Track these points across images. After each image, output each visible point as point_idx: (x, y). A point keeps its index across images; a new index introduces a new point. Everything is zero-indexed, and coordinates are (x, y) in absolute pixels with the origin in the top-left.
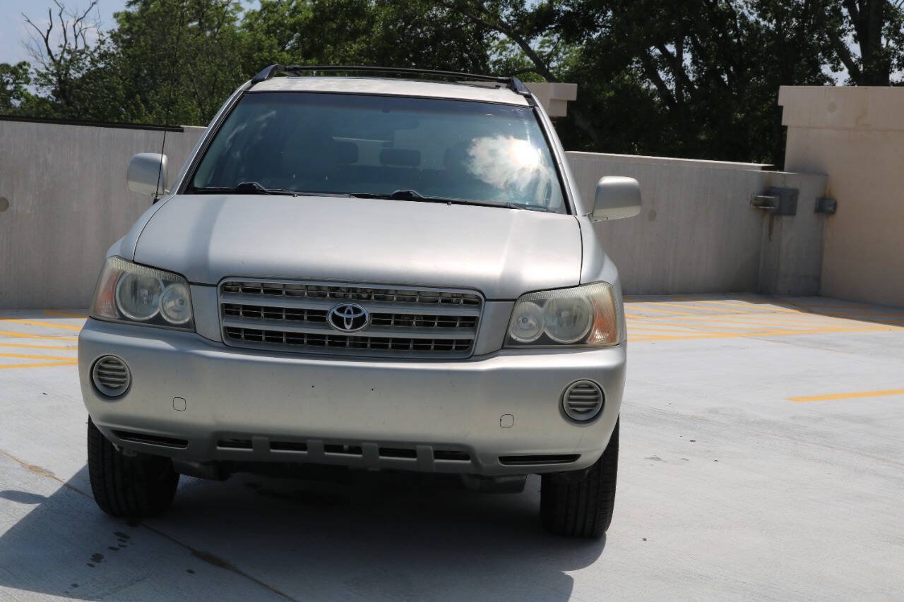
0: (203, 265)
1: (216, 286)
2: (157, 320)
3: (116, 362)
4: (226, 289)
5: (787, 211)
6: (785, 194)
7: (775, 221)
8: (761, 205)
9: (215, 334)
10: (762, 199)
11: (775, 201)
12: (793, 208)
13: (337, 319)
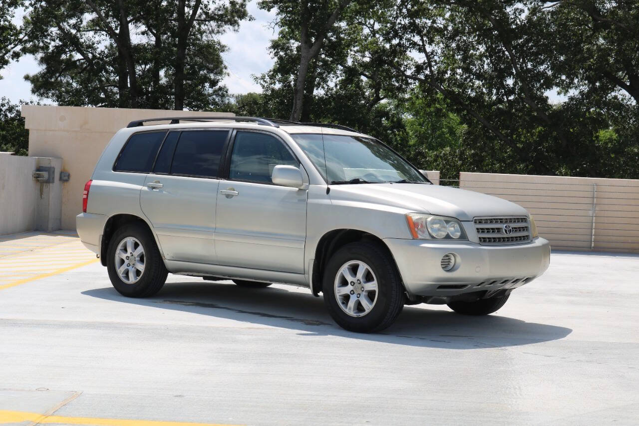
0: (463, 214)
1: (472, 221)
2: (448, 238)
3: (447, 256)
4: (475, 222)
5: (49, 181)
6: (50, 170)
7: (44, 187)
8: (37, 177)
9: (477, 240)
10: (38, 174)
11: (45, 174)
12: (53, 178)
13: (506, 231)
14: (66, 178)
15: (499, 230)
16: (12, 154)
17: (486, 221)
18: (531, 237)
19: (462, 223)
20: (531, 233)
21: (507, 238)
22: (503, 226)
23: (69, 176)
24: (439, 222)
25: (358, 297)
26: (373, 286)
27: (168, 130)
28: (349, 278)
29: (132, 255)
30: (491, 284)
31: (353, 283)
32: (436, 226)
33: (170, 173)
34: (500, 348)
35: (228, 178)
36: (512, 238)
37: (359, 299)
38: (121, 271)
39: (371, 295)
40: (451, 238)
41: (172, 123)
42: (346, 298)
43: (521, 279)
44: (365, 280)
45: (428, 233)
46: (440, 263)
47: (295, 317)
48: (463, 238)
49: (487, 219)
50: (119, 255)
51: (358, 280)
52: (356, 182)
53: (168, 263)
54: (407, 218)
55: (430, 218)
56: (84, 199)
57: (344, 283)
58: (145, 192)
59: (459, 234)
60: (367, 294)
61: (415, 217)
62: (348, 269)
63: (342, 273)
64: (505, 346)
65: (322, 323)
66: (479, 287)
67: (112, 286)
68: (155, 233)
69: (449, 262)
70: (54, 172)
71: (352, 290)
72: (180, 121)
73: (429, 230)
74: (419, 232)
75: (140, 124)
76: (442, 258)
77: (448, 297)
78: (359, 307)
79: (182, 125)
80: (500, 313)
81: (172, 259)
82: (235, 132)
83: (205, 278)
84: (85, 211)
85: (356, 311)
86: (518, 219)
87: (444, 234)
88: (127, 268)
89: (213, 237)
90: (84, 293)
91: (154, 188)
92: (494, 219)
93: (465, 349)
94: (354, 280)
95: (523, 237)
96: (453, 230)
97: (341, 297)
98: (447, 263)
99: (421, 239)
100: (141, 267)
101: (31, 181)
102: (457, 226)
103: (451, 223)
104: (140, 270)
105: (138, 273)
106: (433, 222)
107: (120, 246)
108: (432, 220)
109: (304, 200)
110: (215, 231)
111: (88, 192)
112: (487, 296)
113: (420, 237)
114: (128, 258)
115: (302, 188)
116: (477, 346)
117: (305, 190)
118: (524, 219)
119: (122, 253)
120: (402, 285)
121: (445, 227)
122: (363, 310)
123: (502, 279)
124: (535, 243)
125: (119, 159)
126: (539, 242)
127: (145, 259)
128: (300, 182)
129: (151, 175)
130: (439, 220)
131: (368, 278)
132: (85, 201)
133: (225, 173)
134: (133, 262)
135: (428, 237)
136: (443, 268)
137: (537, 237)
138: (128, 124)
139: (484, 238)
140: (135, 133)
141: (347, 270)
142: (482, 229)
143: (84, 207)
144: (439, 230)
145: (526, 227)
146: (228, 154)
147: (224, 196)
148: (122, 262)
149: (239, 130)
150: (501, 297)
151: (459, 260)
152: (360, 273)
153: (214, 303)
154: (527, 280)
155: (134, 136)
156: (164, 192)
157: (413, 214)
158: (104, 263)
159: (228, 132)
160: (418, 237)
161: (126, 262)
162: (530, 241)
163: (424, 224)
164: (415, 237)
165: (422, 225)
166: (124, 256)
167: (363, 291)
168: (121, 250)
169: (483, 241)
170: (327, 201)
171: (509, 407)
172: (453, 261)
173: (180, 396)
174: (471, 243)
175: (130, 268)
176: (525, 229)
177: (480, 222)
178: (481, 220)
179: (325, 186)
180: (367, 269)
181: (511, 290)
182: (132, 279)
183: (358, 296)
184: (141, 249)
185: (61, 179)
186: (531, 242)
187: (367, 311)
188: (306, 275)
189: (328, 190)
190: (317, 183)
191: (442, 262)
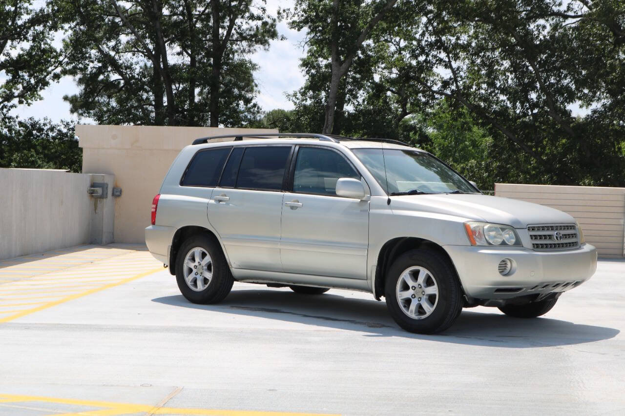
0: (517, 222)
1: (526, 228)
2: (504, 244)
3: (503, 261)
4: (528, 229)
5: (103, 196)
6: (103, 186)
7: (98, 202)
8: (92, 193)
9: (531, 247)
10: (92, 190)
11: (99, 190)
12: (107, 194)
13: (557, 238)
14: (118, 193)
15: (550, 237)
16: (67, 172)
17: (539, 229)
18: (579, 244)
19: (517, 230)
20: (579, 240)
21: (558, 244)
22: (554, 233)
23: (121, 191)
24: (496, 229)
25: (419, 301)
26: (434, 290)
27: (233, 146)
28: (411, 283)
29: (200, 264)
30: (543, 287)
31: (414, 288)
32: (493, 233)
33: (236, 187)
34: (555, 347)
35: (292, 190)
36: (562, 244)
37: (420, 302)
38: (189, 279)
39: (431, 299)
40: (507, 244)
41: (235, 140)
42: (408, 302)
43: (572, 283)
44: (426, 285)
45: (485, 240)
46: (498, 268)
47: (358, 320)
48: (518, 244)
49: (539, 227)
50: (187, 264)
51: (419, 285)
52: (414, 193)
53: (235, 271)
54: (466, 227)
55: (487, 226)
56: (153, 212)
57: (406, 287)
58: (212, 204)
59: (513, 241)
60: (427, 297)
61: (473, 225)
62: (410, 274)
63: (403, 278)
64: (559, 345)
65: (383, 326)
66: (533, 290)
67: (181, 294)
68: (223, 243)
69: (506, 266)
70: (107, 188)
71: (414, 294)
72: (243, 138)
73: (487, 237)
74: (477, 239)
75: (205, 141)
76: (499, 263)
77: (504, 300)
78: (420, 310)
79: (246, 142)
80: (548, 315)
81: (239, 267)
82: (297, 148)
83: (269, 285)
84: (154, 223)
85: (417, 314)
86: (567, 226)
87: (500, 241)
88: (195, 276)
89: (279, 247)
90: (153, 300)
91: (220, 201)
92: (546, 226)
93: (523, 347)
94: (415, 284)
95: (573, 243)
96: (508, 236)
97: (402, 301)
98: (504, 268)
99: (479, 246)
100: (209, 276)
101: (86, 197)
102: (512, 233)
103: (507, 230)
104: (208, 278)
105: (205, 280)
106: (490, 230)
107: (188, 256)
108: (489, 228)
109: (366, 211)
110: (280, 240)
111: (157, 206)
112: (539, 300)
113: (478, 244)
114: (196, 267)
115: (364, 199)
116: (534, 344)
117: (367, 201)
118: (573, 226)
119: (190, 262)
120: (461, 288)
121: (501, 235)
122: (424, 313)
123: (554, 282)
124: (583, 248)
125: (185, 174)
126: (587, 248)
127: (212, 267)
128: (361, 193)
129: (217, 189)
130: (495, 227)
131: (429, 282)
132: (154, 215)
133: (288, 187)
134: (201, 271)
135: (486, 244)
136: (500, 272)
137: (584, 244)
138: (193, 142)
139: (537, 244)
140: (201, 150)
141: (409, 276)
142: (535, 236)
143: (152, 220)
144: (495, 237)
145: (575, 234)
146: (291, 168)
147: (289, 208)
148: (190, 271)
149: (301, 146)
150: (550, 301)
151: (515, 264)
152: (421, 279)
153: (278, 308)
154: (577, 284)
155: (200, 153)
156: (230, 205)
157: (471, 222)
158: (173, 272)
159: (291, 147)
160: (476, 244)
161: (195, 271)
162: (578, 247)
163: (481, 232)
164: (473, 244)
165: (479, 232)
166: (192, 265)
167: (424, 295)
168: (189, 259)
169: (537, 247)
170: (388, 211)
171: (577, 398)
172: (509, 265)
173: (273, 390)
174: (525, 249)
175: (198, 277)
176: (574, 235)
177: (533, 230)
178: (534, 227)
179: (386, 197)
180: (427, 274)
181: (560, 293)
182: (200, 287)
183: (419, 299)
184: (208, 259)
185: (113, 194)
186: (580, 248)
187: (428, 314)
188: (369, 281)
189: (389, 201)
190: (378, 194)
191: (499, 267)
